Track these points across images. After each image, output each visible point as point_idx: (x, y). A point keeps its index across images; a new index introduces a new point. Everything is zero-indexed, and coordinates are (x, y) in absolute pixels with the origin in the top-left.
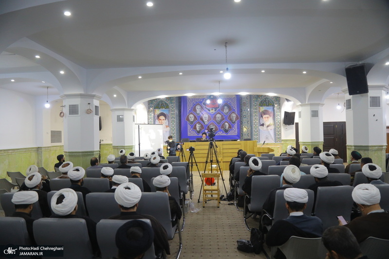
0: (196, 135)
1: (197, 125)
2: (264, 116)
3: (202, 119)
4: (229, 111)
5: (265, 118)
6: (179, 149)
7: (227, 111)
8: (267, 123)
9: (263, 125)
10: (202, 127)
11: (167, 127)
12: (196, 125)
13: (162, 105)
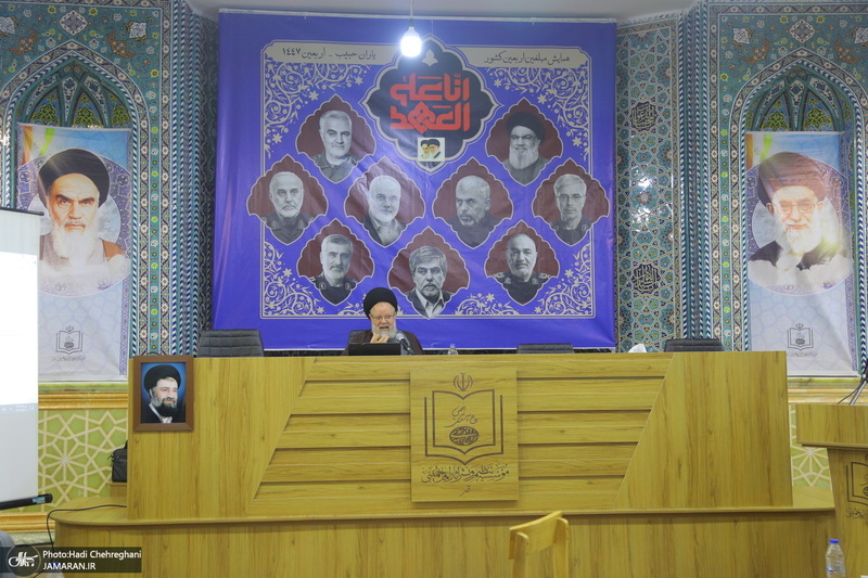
0: (321, 313)
1: (327, 246)
2: (778, 196)
3: (359, 207)
4: (545, 153)
5: (784, 204)
6: (164, 410)
7: (531, 155)
8: (798, 244)
9: (771, 253)
10: (359, 257)
11: (109, 250)
12: (316, 248)
13: (85, 103)
